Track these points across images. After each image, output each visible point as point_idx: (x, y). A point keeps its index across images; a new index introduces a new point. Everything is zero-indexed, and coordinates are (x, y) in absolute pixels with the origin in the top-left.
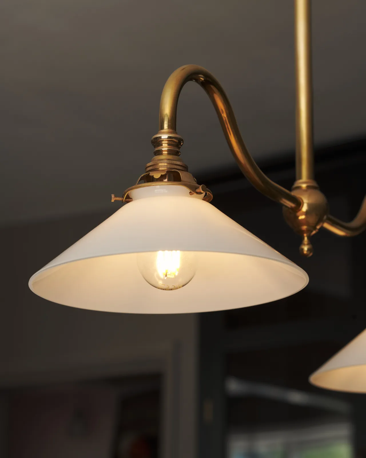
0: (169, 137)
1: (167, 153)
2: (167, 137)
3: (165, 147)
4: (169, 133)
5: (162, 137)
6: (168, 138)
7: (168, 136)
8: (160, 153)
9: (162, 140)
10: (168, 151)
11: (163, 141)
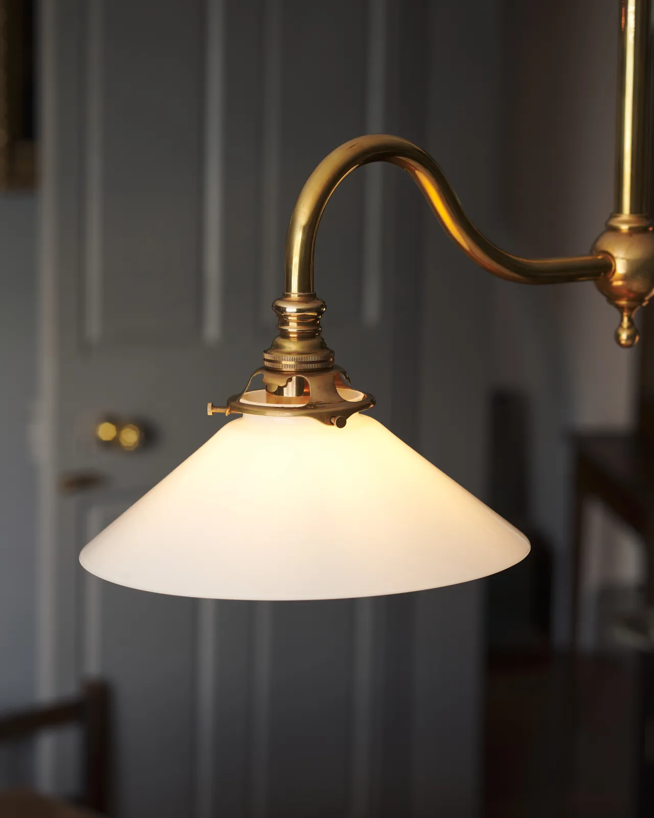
0: (299, 311)
1: (296, 336)
2: (295, 310)
3: (293, 327)
4: (299, 302)
5: (288, 310)
6: (296, 312)
7: (297, 309)
8: (285, 335)
9: (288, 314)
10: (298, 333)
11: (290, 316)
